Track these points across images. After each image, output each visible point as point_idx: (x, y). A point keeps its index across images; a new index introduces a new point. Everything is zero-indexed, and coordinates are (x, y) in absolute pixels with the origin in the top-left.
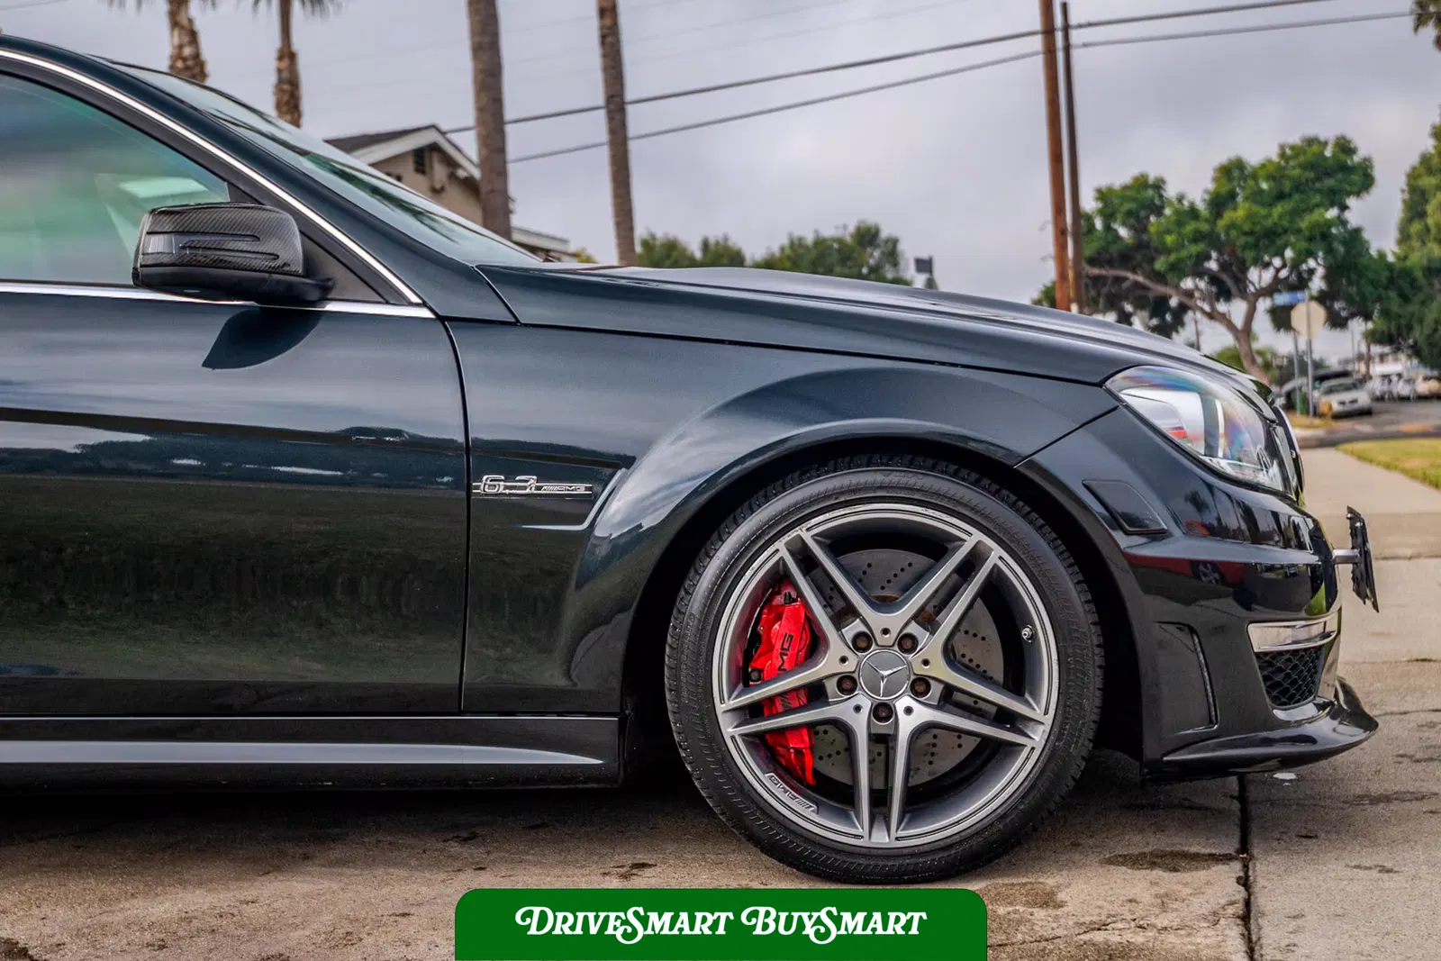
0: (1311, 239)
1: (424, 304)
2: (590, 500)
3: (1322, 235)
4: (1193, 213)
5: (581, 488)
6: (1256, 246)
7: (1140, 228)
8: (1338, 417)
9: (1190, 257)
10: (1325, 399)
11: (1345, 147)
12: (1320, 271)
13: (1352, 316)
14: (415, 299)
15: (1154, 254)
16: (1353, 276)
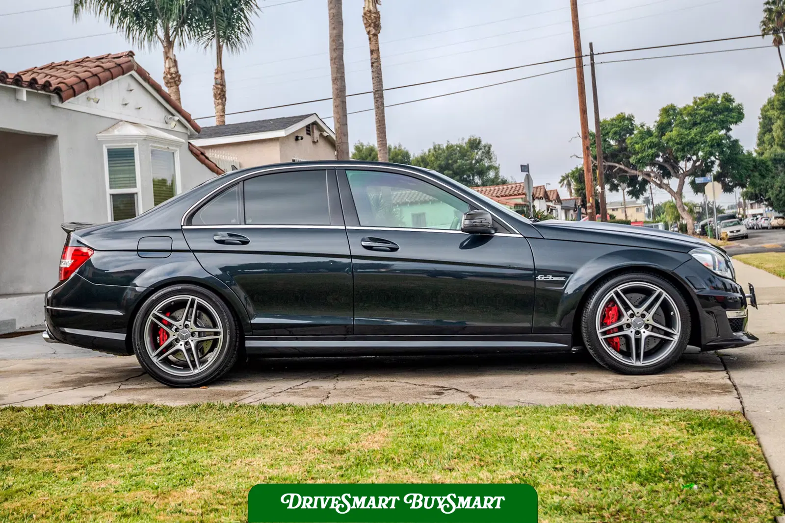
0: (712, 146)
1: (520, 234)
2: (565, 281)
3: (718, 144)
4: (649, 133)
5: (562, 279)
6: (683, 150)
7: (622, 141)
8: (730, 239)
9: (648, 156)
10: (723, 230)
11: (728, 99)
12: (717, 162)
13: (735, 186)
14: (518, 233)
15: (630, 155)
16: (735, 165)
